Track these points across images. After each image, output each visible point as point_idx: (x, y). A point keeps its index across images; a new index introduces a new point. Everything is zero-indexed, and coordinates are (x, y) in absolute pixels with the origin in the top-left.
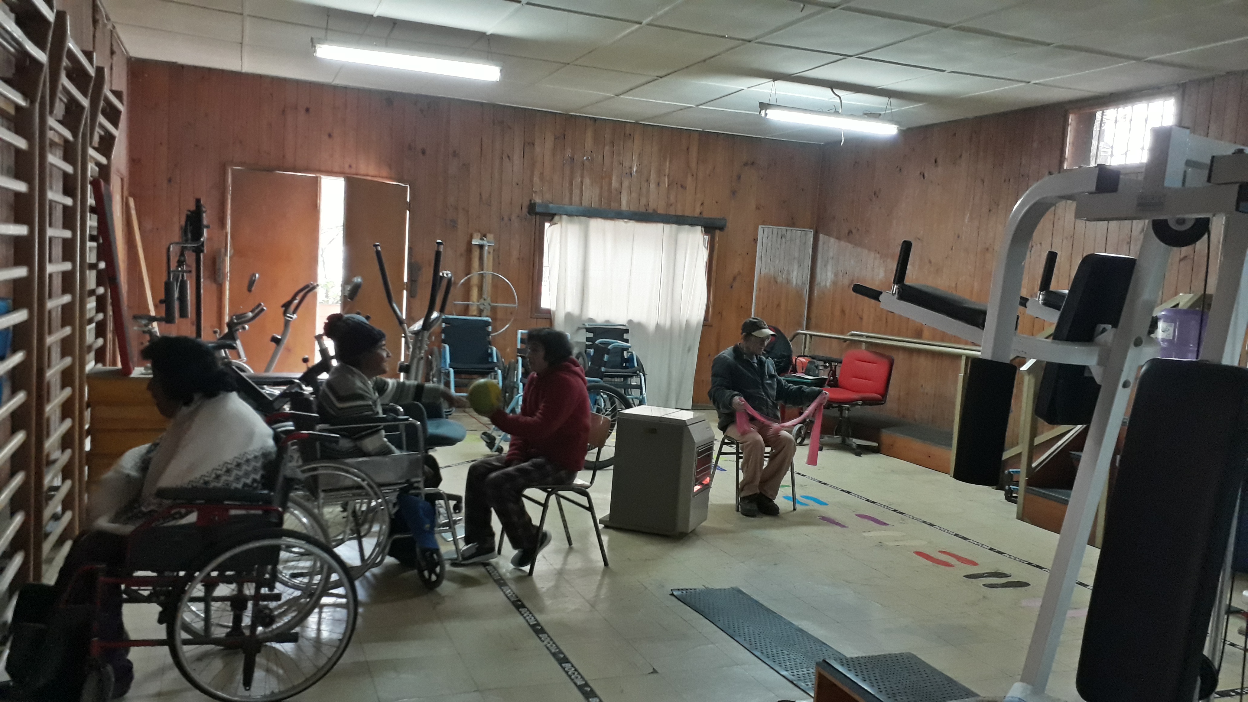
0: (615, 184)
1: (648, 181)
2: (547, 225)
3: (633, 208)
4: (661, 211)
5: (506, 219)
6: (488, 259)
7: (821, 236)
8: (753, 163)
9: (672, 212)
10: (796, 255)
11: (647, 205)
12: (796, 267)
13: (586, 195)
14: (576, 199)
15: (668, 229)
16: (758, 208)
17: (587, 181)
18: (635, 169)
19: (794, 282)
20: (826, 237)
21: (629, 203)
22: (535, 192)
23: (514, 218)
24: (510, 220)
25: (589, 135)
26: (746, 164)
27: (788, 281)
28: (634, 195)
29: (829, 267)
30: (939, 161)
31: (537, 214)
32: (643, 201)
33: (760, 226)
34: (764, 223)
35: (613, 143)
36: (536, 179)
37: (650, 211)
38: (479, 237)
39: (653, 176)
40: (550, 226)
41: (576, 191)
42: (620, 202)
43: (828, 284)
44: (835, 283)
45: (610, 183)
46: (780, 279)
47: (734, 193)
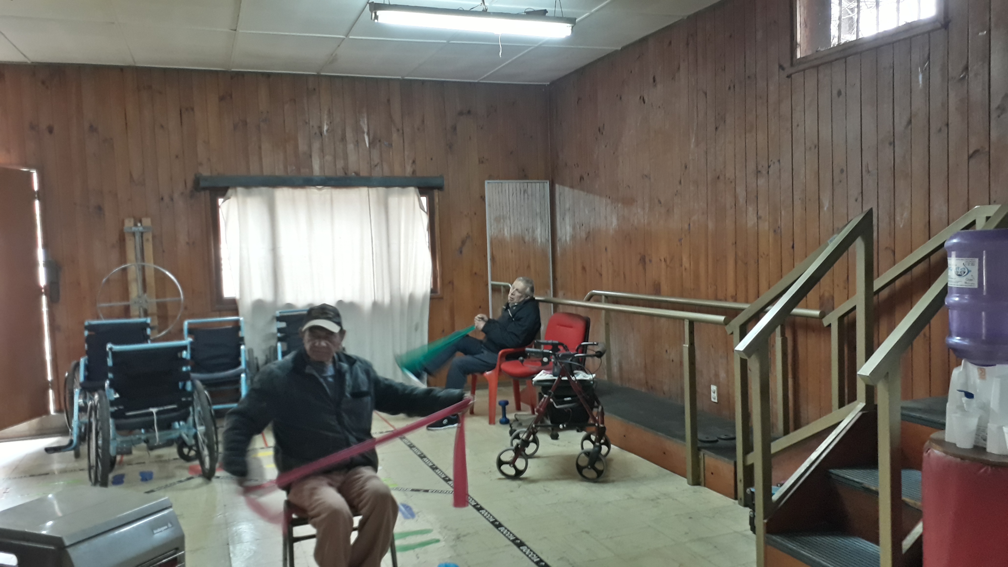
0: (302, 147)
1: (343, 139)
2: (220, 201)
3: (329, 173)
4: (364, 173)
5: (166, 199)
7: (557, 186)
8: (469, 112)
9: (377, 173)
11: (345, 169)
12: (539, 222)
13: (266, 162)
14: (254, 167)
15: (374, 193)
17: (266, 146)
18: (325, 128)
20: (561, 186)
21: (322, 167)
23: (176, 196)
24: (172, 199)
25: (263, 93)
26: (461, 114)
28: (328, 158)
29: (567, 220)
30: (658, 78)
31: (206, 189)
32: (340, 164)
33: (486, 182)
34: (490, 178)
35: (294, 101)
36: (201, 149)
37: (350, 174)
38: (134, 221)
39: (349, 135)
40: (224, 202)
41: (253, 159)
42: (311, 168)
43: (568, 239)
44: (573, 237)
45: (296, 147)
47: (450, 147)
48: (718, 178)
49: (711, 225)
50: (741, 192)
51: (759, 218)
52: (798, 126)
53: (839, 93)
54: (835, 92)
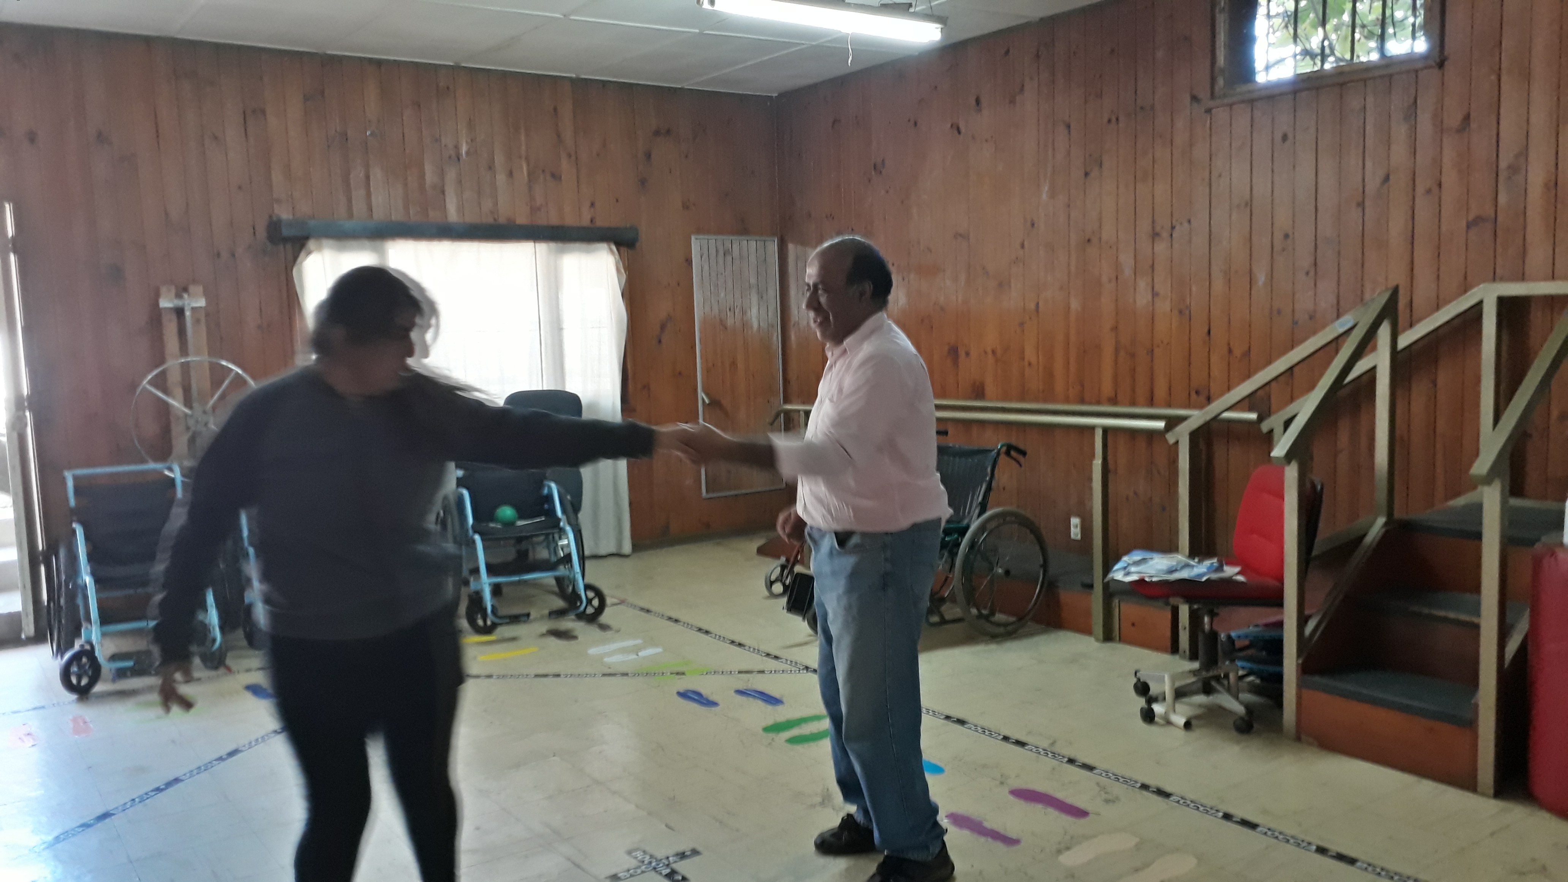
0: (430, 177)
1: (491, 167)
3: (471, 218)
4: (522, 219)
5: (225, 255)
6: (196, 334)
7: (791, 247)
8: (668, 132)
9: (542, 220)
10: (753, 281)
11: (494, 212)
12: (754, 298)
13: (379, 199)
14: (359, 207)
15: (543, 250)
16: (686, 207)
17: (377, 174)
18: (464, 149)
19: (755, 326)
20: (799, 247)
21: (461, 209)
22: (278, 201)
23: (240, 251)
24: (233, 255)
25: (372, 92)
26: (657, 133)
27: (745, 325)
28: (468, 195)
30: (984, 101)
31: (285, 240)
32: (487, 204)
33: (693, 238)
34: (699, 231)
35: (417, 105)
36: (277, 177)
37: (502, 220)
38: (173, 291)
39: (499, 159)
41: (358, 194)
42: (443, 209)
45: (422, 176)
46: (730, 322)
47: (643, 182)
48: (1089, 241)
49: (1075, 305)
50: (1127, 260)
51: (1155, 294)
52: (1220, 176)
53: (1285, 138)
54: (1278, 137)
